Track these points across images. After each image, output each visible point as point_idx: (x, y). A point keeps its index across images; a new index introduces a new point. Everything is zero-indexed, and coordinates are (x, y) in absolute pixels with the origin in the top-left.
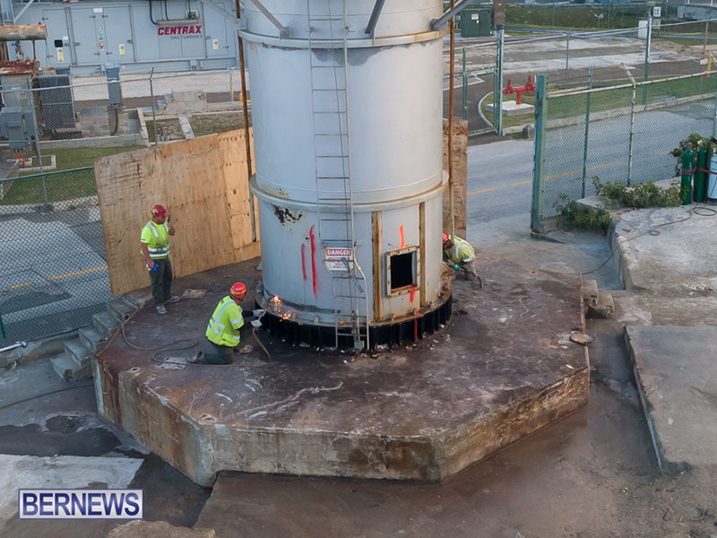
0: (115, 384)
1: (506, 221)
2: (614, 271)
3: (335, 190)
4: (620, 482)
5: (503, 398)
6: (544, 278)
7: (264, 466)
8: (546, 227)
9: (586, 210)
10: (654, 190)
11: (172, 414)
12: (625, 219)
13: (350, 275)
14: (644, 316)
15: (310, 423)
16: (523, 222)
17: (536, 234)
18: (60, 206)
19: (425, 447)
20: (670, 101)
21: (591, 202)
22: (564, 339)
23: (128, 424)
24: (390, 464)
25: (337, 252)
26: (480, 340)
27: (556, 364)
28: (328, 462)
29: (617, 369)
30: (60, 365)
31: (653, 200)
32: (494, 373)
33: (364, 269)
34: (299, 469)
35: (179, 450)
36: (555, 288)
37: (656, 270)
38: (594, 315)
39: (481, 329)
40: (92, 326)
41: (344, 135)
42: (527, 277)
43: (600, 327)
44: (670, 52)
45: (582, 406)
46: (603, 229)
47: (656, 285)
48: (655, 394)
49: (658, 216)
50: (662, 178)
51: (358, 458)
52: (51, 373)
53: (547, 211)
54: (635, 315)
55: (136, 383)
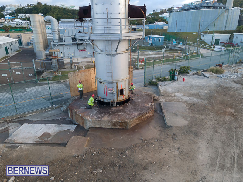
0: (72, 112)
1: (139, 84)
2: (158, 92)
3: (110, 78)
4: (160, 129)
5: (139, 114)
6: (146, 94)
7: (98, 126)
8: (146, 85)
9: (153, 82)
10: (165, 78)
11: (82, 117)
12: (160, 83)
13: (113, 93)
14: (164, 100)
15: (106, 119)
16: (142, 84)
17: (145, 86)
18: (62, 81)
19: (126, 123)
20: (168, 63)
21: (154, 80)
22: (150, 104)
23: (74, 119)
24: (120, 126)
25: (110, 89)
26: (135, 104)
27: (148, 109)
28: (109, 126)
29: (159, 109)
30: (62, 109)
31: (165, 80)
32: (138, 110)
33: (115, 92)
34: (104, 127)
35: (83, 123)
36: (148, 95)
37: (166, 92)
38: (155, 100)
39: (135, 102)
40: (68, 102)
41: (111, 69)
42: (143, 93)
43: (156, 102)
44: (168, 54)
45: (153, 116)
46: (156, 85)
47: (166, 95)
48: (165, 113)
49: (166, 83)
50: (166, 76)
51: (114, 125)
52: (61, 110)
53: (146, 82)
54: (162, 100)
55: (76, 112)
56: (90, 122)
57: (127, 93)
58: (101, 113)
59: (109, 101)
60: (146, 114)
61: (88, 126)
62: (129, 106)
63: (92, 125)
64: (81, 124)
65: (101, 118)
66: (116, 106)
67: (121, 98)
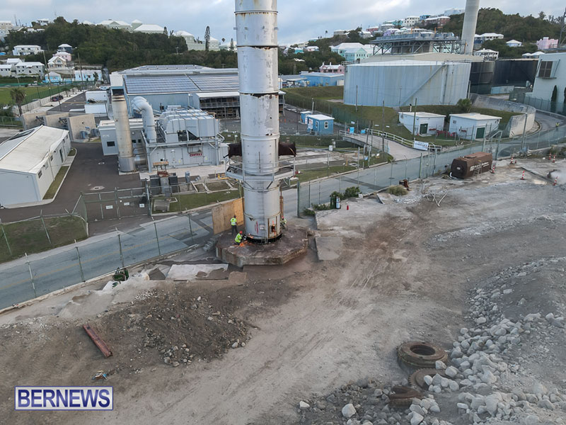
0: (221, 251)
1: (292, 213)
2: (314, 225)
3: (262, 215)
4: (311, 263)
5: (292, 251)
6: (300, 228)
7: (252, 263)
8: (301, 215)
9: (310, 211)
10: (324, 205)
11: (234, 255)
12: (318, 213)
13: (264, 230)
14: (319, 235)
15: (259, 256)
16: (296, 214)
17: (299, 217)
19: (279, 259)
20: (335, 175)
21: (311, 209)
22: (303, 240)
23: (224, 258)
24: (274, 262)
25: (262, 226)
26: (287, 241)
27: (302, 245)
28: (263, 262)
29: (313, 245)
30: (205, 248)
31: (324, 208)
32: (290, 247)
33: (267, 229)
34: (258, 264)
35: (236, 262)
36: (302, 230)
37: (323, 226)
38: (309, 235)
39: (288, 239)
40: (210, 241)
42: (296, 228)
43: (311, 237)
44: (337, 157)
45: (306, 252)
46: (314, 215)
47: (324, 228)
49: (325, 212)
50: (327, 202)
51: (268, 261)
52: (203, 250)
53: (301, 211)
54: (318, 235)
56: (244, 259)
57: (278, 229)
58: (253, 251)
59: (260, 238)
60: (299, 250)
61: (242, 263)
62: (281, 243)
63: (246, 263)
64: (233, 263)
65: (255, 255)
66: (268, 244)
67: (273, 235)
